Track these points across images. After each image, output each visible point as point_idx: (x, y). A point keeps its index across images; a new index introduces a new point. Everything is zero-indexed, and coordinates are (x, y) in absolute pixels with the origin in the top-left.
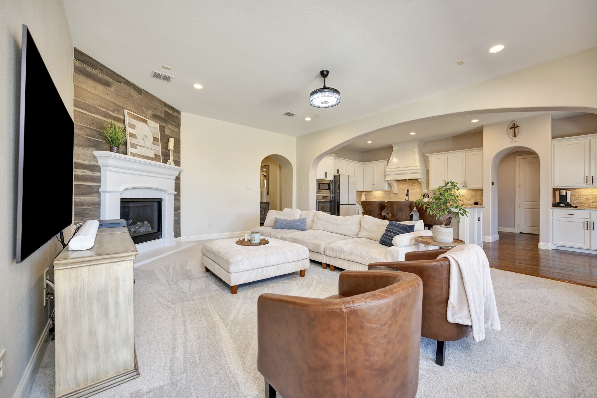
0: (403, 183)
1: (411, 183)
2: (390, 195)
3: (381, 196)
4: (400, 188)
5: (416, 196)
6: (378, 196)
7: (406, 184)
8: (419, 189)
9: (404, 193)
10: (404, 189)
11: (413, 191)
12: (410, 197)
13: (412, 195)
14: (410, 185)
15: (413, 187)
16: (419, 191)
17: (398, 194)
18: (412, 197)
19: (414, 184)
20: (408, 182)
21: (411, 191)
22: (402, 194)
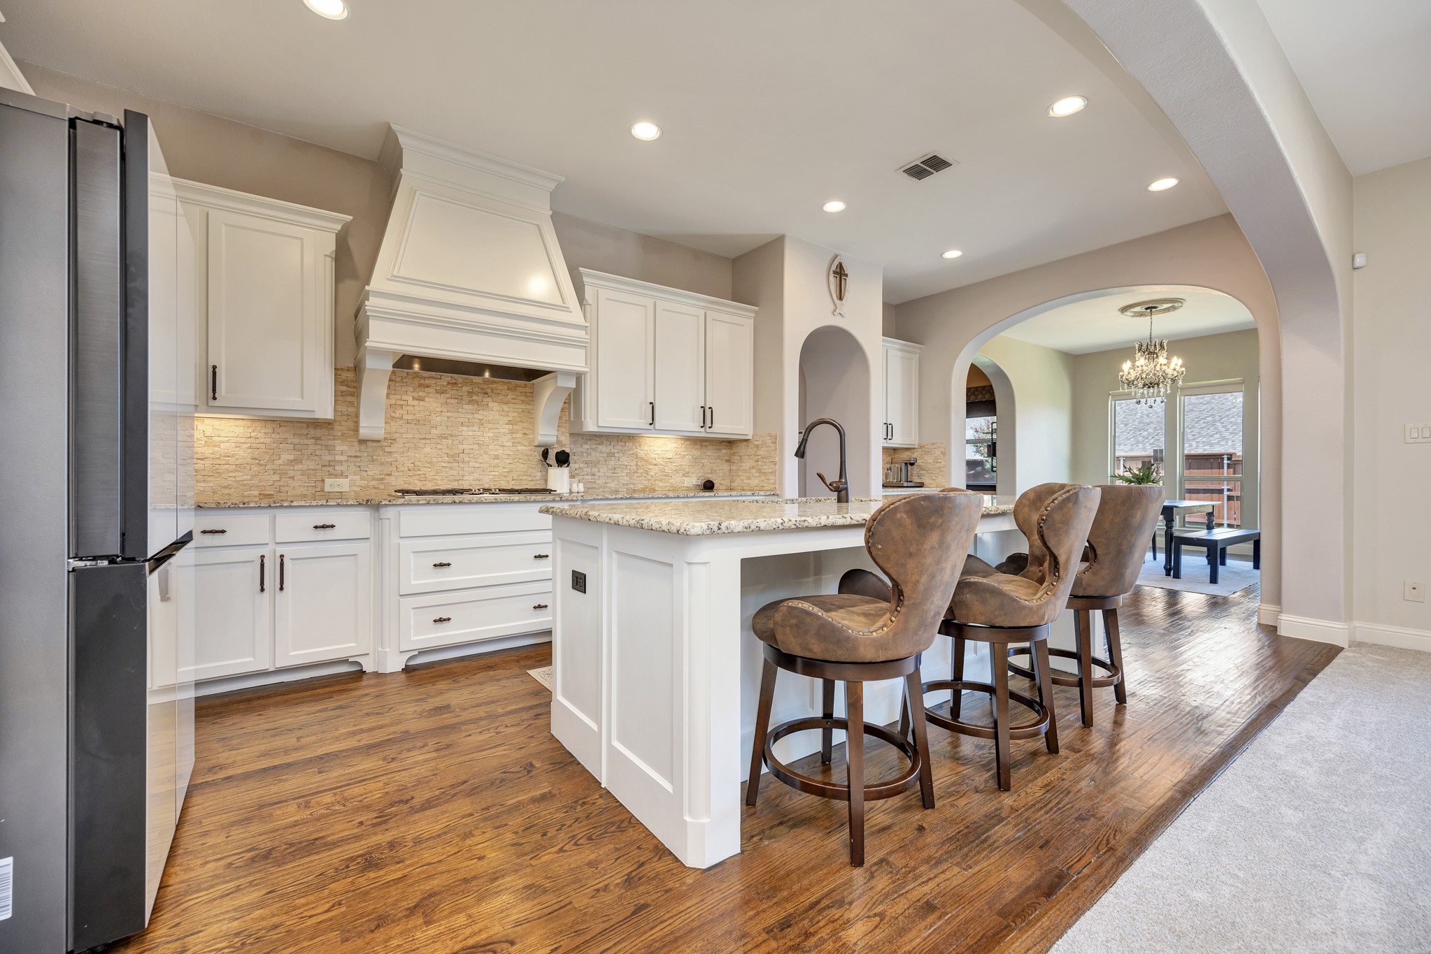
0: (420, 386)
1: (465, 389)
2: (329, 449)
3: (243, 454)
4: (398, 413)
5: (497, 457)
6: (207, 451)
7: (437, 392)
8: (509, 423)
9: (424, 441)
10: (427, 417)
11: (479, 434)
12: (463, 462)
13: (477, 452)
14: (464, 398)
15: (480, 412)
16: (510, 436)
17: (385, 444)
18: (478, 465)
19: (487, 400)
20: (454, 381)
21: (471, 433)
22: (416, 448)
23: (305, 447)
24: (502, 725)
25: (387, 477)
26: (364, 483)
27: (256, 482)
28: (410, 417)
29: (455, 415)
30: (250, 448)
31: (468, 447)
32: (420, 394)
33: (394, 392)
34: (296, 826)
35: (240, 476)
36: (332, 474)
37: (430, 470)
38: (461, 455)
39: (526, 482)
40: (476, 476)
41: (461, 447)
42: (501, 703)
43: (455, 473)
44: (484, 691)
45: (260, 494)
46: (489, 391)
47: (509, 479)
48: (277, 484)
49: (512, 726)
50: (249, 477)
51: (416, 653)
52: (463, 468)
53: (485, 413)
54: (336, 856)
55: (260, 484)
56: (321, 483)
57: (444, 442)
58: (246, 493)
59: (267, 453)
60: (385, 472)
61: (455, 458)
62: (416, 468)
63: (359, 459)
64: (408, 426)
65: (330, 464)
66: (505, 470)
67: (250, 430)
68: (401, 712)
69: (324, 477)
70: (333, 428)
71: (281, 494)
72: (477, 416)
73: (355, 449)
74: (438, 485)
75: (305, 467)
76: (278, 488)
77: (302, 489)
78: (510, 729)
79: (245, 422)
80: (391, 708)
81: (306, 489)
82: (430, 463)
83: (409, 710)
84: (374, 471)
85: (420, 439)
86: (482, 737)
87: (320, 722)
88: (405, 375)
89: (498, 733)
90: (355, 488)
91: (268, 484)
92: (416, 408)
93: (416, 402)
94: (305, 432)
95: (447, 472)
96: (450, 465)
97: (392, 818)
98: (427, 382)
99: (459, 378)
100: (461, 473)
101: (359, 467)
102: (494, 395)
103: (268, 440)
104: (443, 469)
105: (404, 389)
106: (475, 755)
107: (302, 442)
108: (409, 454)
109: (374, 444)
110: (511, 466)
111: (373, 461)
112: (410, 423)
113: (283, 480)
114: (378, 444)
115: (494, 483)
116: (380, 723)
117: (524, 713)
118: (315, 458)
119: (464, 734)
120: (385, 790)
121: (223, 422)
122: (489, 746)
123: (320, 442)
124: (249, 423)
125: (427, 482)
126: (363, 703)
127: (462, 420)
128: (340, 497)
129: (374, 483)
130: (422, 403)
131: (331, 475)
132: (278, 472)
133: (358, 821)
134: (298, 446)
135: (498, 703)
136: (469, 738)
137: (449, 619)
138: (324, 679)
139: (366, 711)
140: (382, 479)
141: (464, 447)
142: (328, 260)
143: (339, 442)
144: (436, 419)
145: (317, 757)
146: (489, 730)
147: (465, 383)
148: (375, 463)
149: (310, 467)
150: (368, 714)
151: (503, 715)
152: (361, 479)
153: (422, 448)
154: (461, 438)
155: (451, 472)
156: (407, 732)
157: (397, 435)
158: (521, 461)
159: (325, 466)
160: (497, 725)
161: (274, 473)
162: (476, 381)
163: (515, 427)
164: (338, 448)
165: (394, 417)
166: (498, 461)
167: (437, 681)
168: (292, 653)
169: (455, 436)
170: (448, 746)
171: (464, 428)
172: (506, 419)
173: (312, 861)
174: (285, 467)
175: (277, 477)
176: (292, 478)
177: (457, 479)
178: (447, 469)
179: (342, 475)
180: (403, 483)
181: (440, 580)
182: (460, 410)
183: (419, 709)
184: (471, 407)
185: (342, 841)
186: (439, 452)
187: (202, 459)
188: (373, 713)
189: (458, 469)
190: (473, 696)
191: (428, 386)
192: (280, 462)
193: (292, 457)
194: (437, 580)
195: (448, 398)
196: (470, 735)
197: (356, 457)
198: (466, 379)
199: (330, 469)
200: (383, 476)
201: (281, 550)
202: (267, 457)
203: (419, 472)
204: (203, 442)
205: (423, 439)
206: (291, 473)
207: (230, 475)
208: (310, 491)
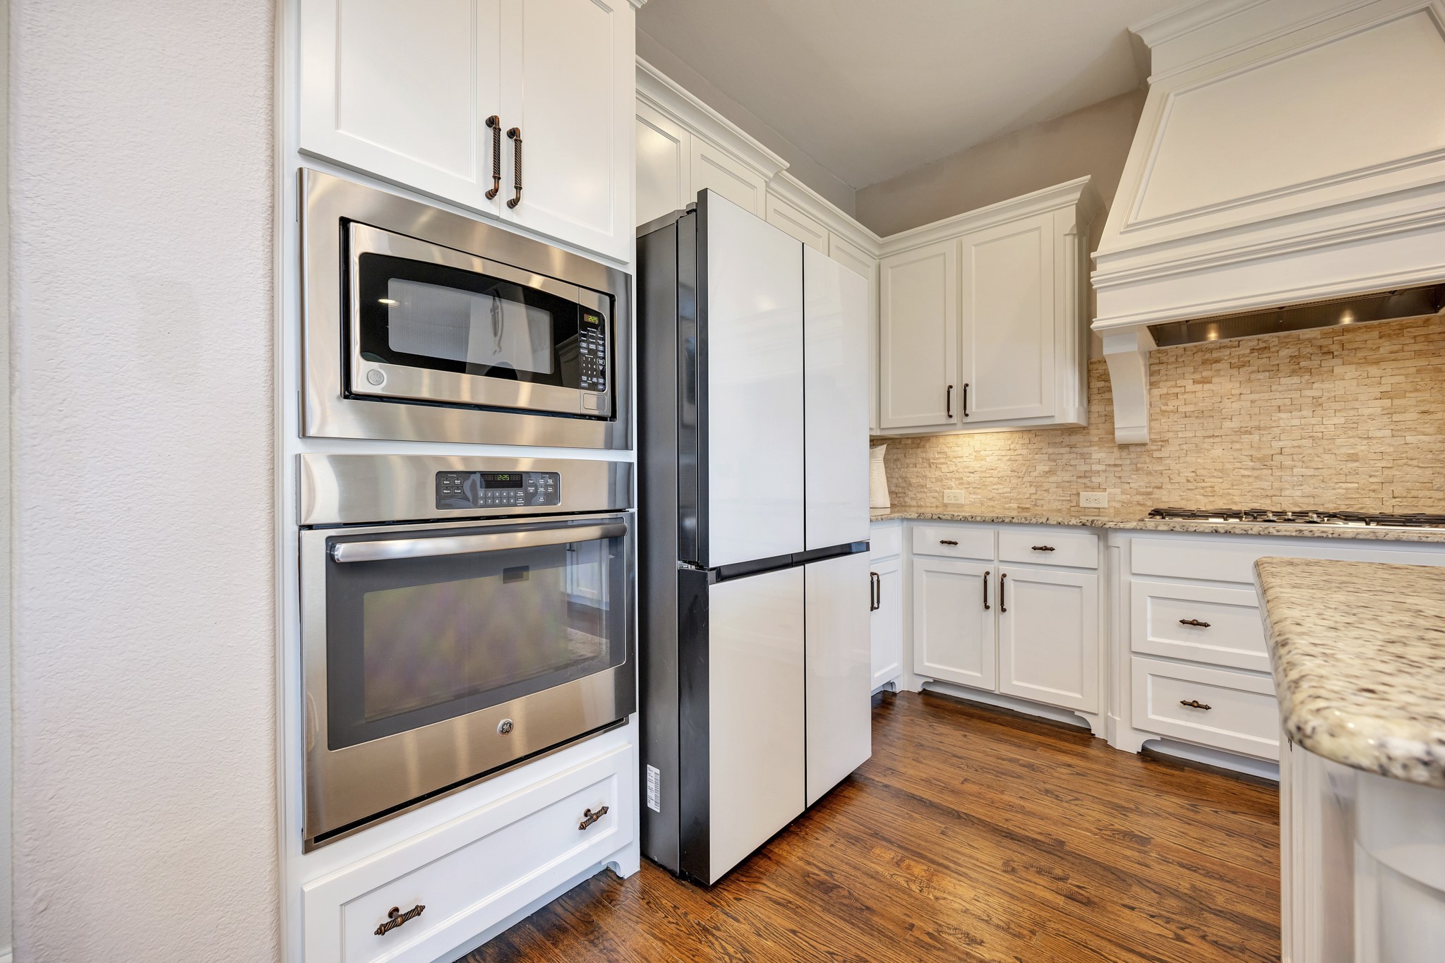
0: (1204, 362)
1: (1284, 353)
2: (1084, 457)
3: (1004, 467)
4: (1171, 405)
5: (1353, 458)
6: (976, 465)
7: (1232, 366)
8: (1384, 395)
9: (1211, 440)
10: (1218, 405)
11: (1314, 421)
12: (1281, 467)
13: (1310, 451)
14: (1281, 368)
15: (1315, 386)
16: (1386, 419)
17: (1154, 448)
18: (1311, 472)
19: (1329, 363)
20: (1262, 345)
21: (1296, 422)
22: (1198, 449)
23: (1060, 456)
24: (1197, 929)
25: (1155, 490)
26: (1125, 498)
27: (1014, 495)
28: (1189, 408)
29: (1266, 396)
30: (1009, 460)
31: (1289, 443)
32: (1205, 374)
33: (1165, 378)
34: (872, 877)
35: (1003, 489)
36: (1088, 487)
37: (1221, 480)
38: (1277, 457)
39: (1429, 502)
40: (1308, 489)
41: (1277, 445)
42: (1234, 888)
43: (1265, 485)
44: (1226, 849)
45: (1018, 507)
46: (1334, 348)
47: (1386, 494)
48: (1034, 497)
49: (1215, 943)
50: (1009, 490)
51: (1158, 738)
52: (1281, 477)
53: (1326, 386)
54: (860, 945)
55: (1018, 497)
56: (1076, 497)
57: (1246, 438)
58: (1007, 506)
59: (1024, 465)
60: (1153, 485)
61: (1265, 462)
62: (1198, 478)
63: (1119, 469)
64: (1186, 421)
65: (1085, 475)
66: (1372, 480)
67: (1010, 442)
68: (1082, 811)
69: (1079, 490)
70: (1088, 433)
71: (1036, 508)
72: (1308, 393)
73: (1112, 457)
74: (1235, 503)
75: (1060, 479)
76: (1034, 501)
77: (1057, 503)
78: (1205, 946)
79: (1005, 435)
80: (1077, 799)
81: (1060, 502)
82: (1221, 471)
83: (1090, 812)
84: (1139, 482)
85: (1205, 437)
86: (1147, 926)
87: (998, 772)
88: (1181, 352)
89: (1179, 938)
90: (1115, 504)
91: (1026, 497)
92: (1199, 395)
93: (1199, 387)
94: (1059, 440)
95: (1250, 484)
96: (1256, 473)
97: (939, 949)
98: (1215, 355)
99: (1272, 338)
100: (1276, 485)
101: (1120, 478)
102: (1346, 352)
103: (1025, 452)
104: (1245, 480)
105: (1179, 371)
106: (1109, 947)
107: (1057, 451)
108: (1188, 459)
109: (1139, 449)
110: (1386, 472)
111: (1137, 471)
112: (1190, 417)
113: (1039, 493)
114: (1143, 448)
115: (1347, 502)
116: (1047, 811)
117: (1261, 936)
118: (1070, 468)
119: (1127, 901)
120: (968, 906)
121: (989, 436)
122: (1144, 950)
123: (1074, 450)
124: (1008, 435)
125: (1216, 498)
126: (1056, 774)
127: (1279, 402)
128: (1097, 514)
129: (1140, 498)
130: (1207, 386)
131: (1086, 487)
132: (1034, 484)
133: (911, 921)
134: (1052, 456)
135: (1228, 886)
136: (1127, 911)
137: (1207, 708)
138: (1046, 724)
139: (1048, 786)
140: (1150, 493)
141: (1281, 444)
142: (1069, 238)
143: (1096, 448)
144: (1231, 406)
145: (957, 812)
146: (1168, 921)
147: (1284, 344)
148: (1140, 472)
149: (1065, 479)
150: (1047, 791)
151: (1219, 913)
152: (1123, 493)
153: (1209, 450)
154: (1277, 431)
155: (1258, 484)
156: (1062, 843)
157: (1171, 435)
158: (1414, 463)
159: (1080, 477)
160: (1190, 922)
161: (1031, 486)
162: (1307, 336)
163: (1396, 402)
164: (1095, 456)
165: (1166, 411)
166: (1356, 464)
167: (1168, 793)
168: (1015, 683)
169: (1266, 428)
170: (1088, 903)
171: (1283, 415)
172: (1376, 391)
173: (842, 930)
174: (1041, 479)
175: (1033, 490)
176: (1047, 491)
177: (1270, 493)
178: (1251, 480)
179: (1099, 487)
180: (1178, 498)
181: (1193, 644)
182: (1274, 388)
183: (1106, 819)
184: (1296, 380)
185: (880, 932)
186: (1236, 454)
187: (973, 473)
188: (1052, 793)
189: (1271, 479)
190: (1197, 847)
191: (1217, 361)
192: (1035, 474)
193: (1047, 469)
194: (1187, 644)
195: (1252, 372)
196: (1133, 909)
197: (1115, 465)
198: (1286, 337)
199: (1086, 481)
200: (1151, 490)
201: (1004, 569)
202: (1024, 469)
203: (1203, 484)
204: (973, 457)
205: (1210, 437)
206: (1046, 486)
207: (995, 487)
208: (1066, 506)
